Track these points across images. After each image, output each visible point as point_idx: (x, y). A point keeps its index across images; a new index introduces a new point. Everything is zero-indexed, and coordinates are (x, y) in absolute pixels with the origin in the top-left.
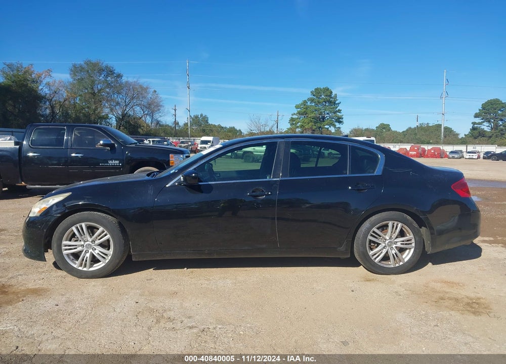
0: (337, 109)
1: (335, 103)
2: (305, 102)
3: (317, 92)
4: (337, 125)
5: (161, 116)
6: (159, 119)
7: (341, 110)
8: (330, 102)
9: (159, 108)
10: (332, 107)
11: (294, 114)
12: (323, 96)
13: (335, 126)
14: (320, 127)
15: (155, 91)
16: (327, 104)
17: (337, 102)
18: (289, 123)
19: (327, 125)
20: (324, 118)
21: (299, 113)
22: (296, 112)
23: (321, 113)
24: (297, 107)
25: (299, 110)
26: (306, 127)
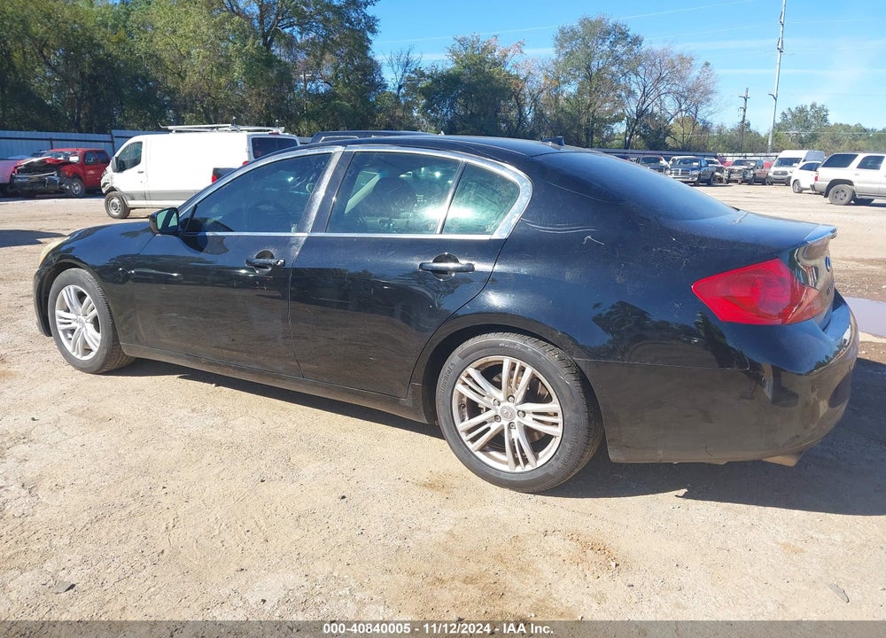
5: (711, 113)
6: (708, 119)
9: (710, 96)
15: (707, 64)
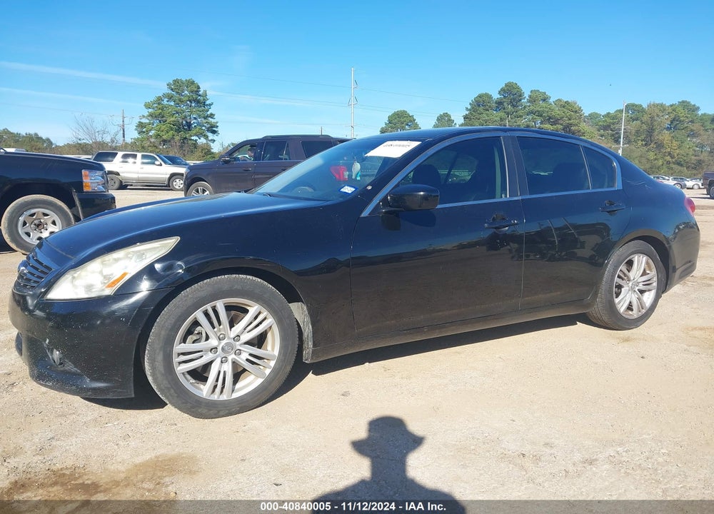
0: (209, 113)
1: (204, 104)
2: (159, 100)
3: (177, 86)
4: (211, 136)
7: (214, 115)
8: (198, 102)
10: (201, 109)
11: (144, 116)
12: (186, 92)
13: (206, 137)
14: (186, 138)
16: (193, 105)
17: (207, 102)
18: (136, 130)
19: (196, 135)
20: (189, 125)
21: (151, 115)
22: (146, 114)
23: (186, 117)
24: (147, 106)
25: (150, 110)
26: (165, 137)
